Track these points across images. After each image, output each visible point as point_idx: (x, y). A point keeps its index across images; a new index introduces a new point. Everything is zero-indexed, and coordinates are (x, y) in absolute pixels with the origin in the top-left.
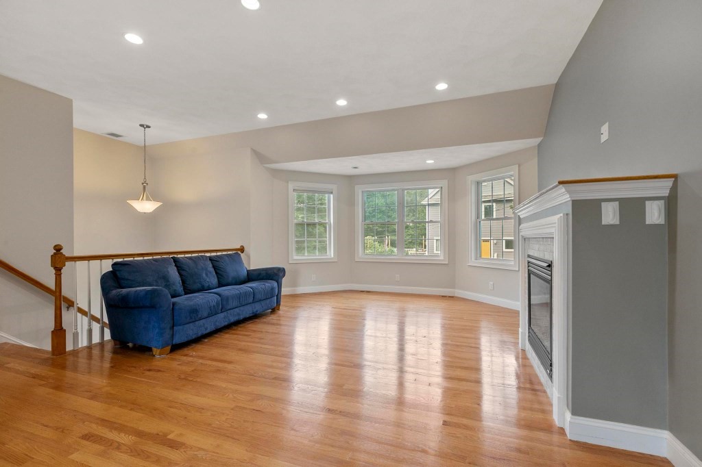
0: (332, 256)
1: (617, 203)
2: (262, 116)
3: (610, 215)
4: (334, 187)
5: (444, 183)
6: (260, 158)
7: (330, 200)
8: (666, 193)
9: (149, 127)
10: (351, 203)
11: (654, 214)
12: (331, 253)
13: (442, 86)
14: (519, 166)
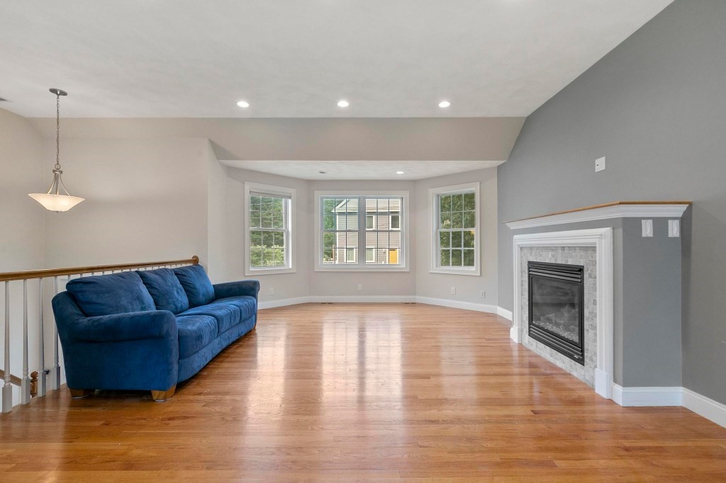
0: (291, 267)
1: (651, 221)
2: (243, 104)
3: (647, 230)
4: (292, 191)
5: (406, 194)
6: (219, 152)
7: (289, 207)
8: (680, 215)
9: (64, 94)
10: (310, 209)
11: (674, 230)
12: (290, 264)
13: (444, 104)
14: (480, 183)
